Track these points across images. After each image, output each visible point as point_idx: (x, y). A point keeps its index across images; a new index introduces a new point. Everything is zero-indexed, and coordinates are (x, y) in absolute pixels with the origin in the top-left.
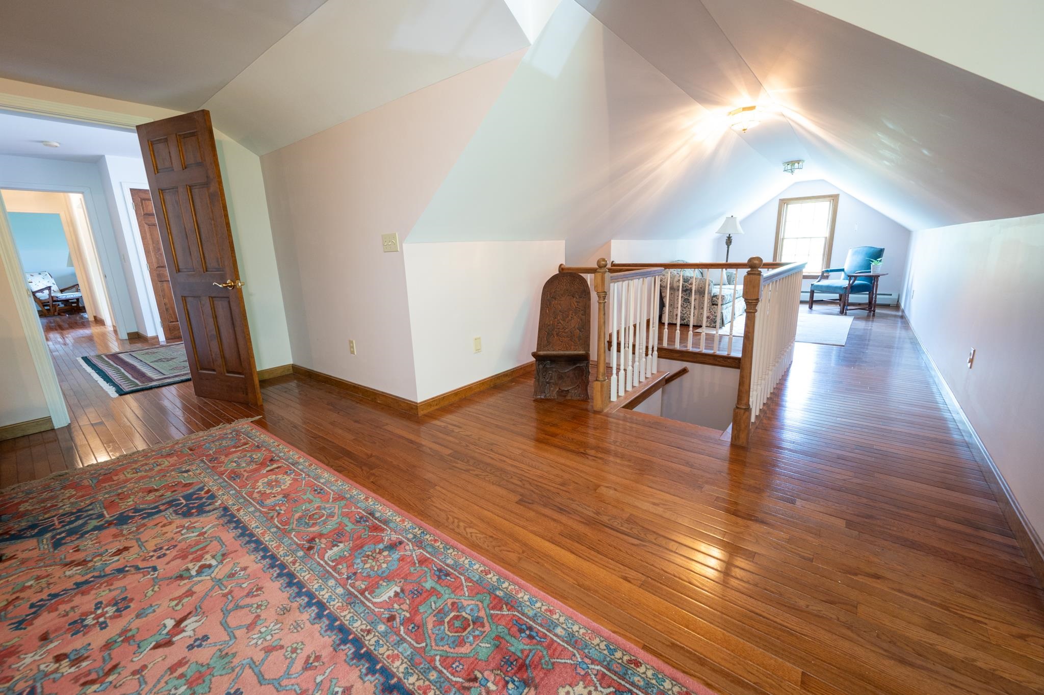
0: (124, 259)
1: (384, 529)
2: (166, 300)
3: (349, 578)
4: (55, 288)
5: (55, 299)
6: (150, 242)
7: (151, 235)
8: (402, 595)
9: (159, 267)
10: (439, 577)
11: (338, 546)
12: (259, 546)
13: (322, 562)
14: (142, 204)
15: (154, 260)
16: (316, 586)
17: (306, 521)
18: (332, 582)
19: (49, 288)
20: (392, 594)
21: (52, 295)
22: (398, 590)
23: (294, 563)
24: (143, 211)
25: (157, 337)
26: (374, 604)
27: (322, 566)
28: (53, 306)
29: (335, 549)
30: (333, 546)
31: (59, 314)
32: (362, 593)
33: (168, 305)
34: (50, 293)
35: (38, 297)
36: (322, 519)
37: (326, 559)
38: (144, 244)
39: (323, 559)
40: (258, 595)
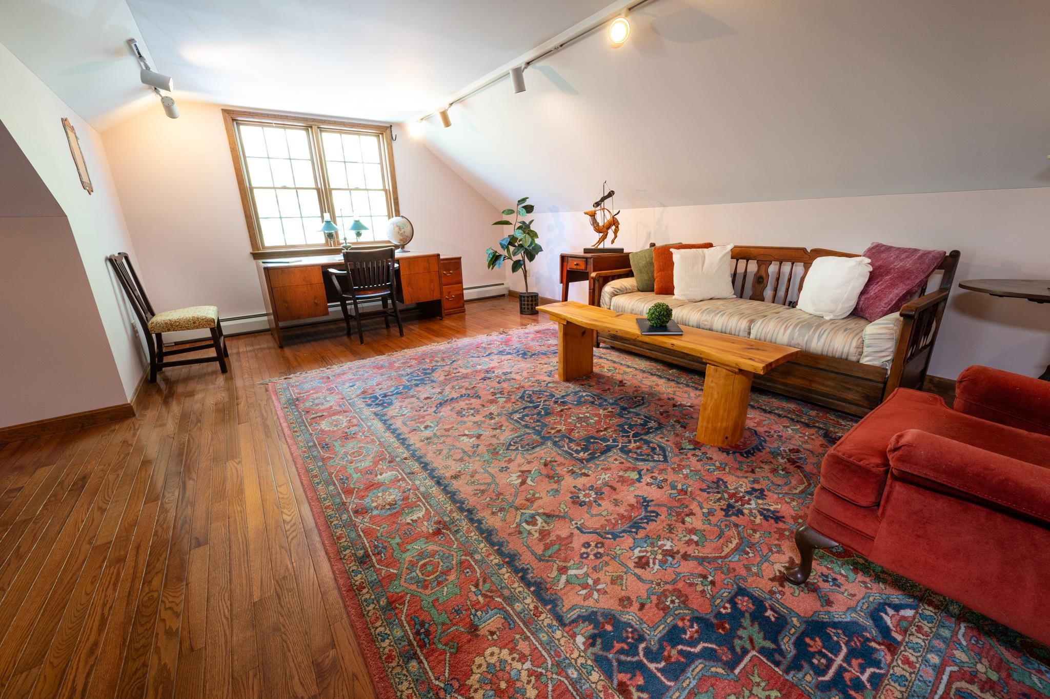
1: (362, 531)
3: (410, 489)
8: (378, 472)
10: (347, 479)
11: (412, 520)
12: (488, 535)
13: (428, 507)
16: (434, 489)
17: (442, 564)
18: (422, 489)
20: (384, 475)
22: (379, 477)
23: (451, 511)
26: (398, 471)
27: (430, 505)
29: (415, 518)
30: (416, 521)
32: (403, 479)
36: (423, 562)
37: (424, 509)
39: (427, 509)
40: (477, 490)
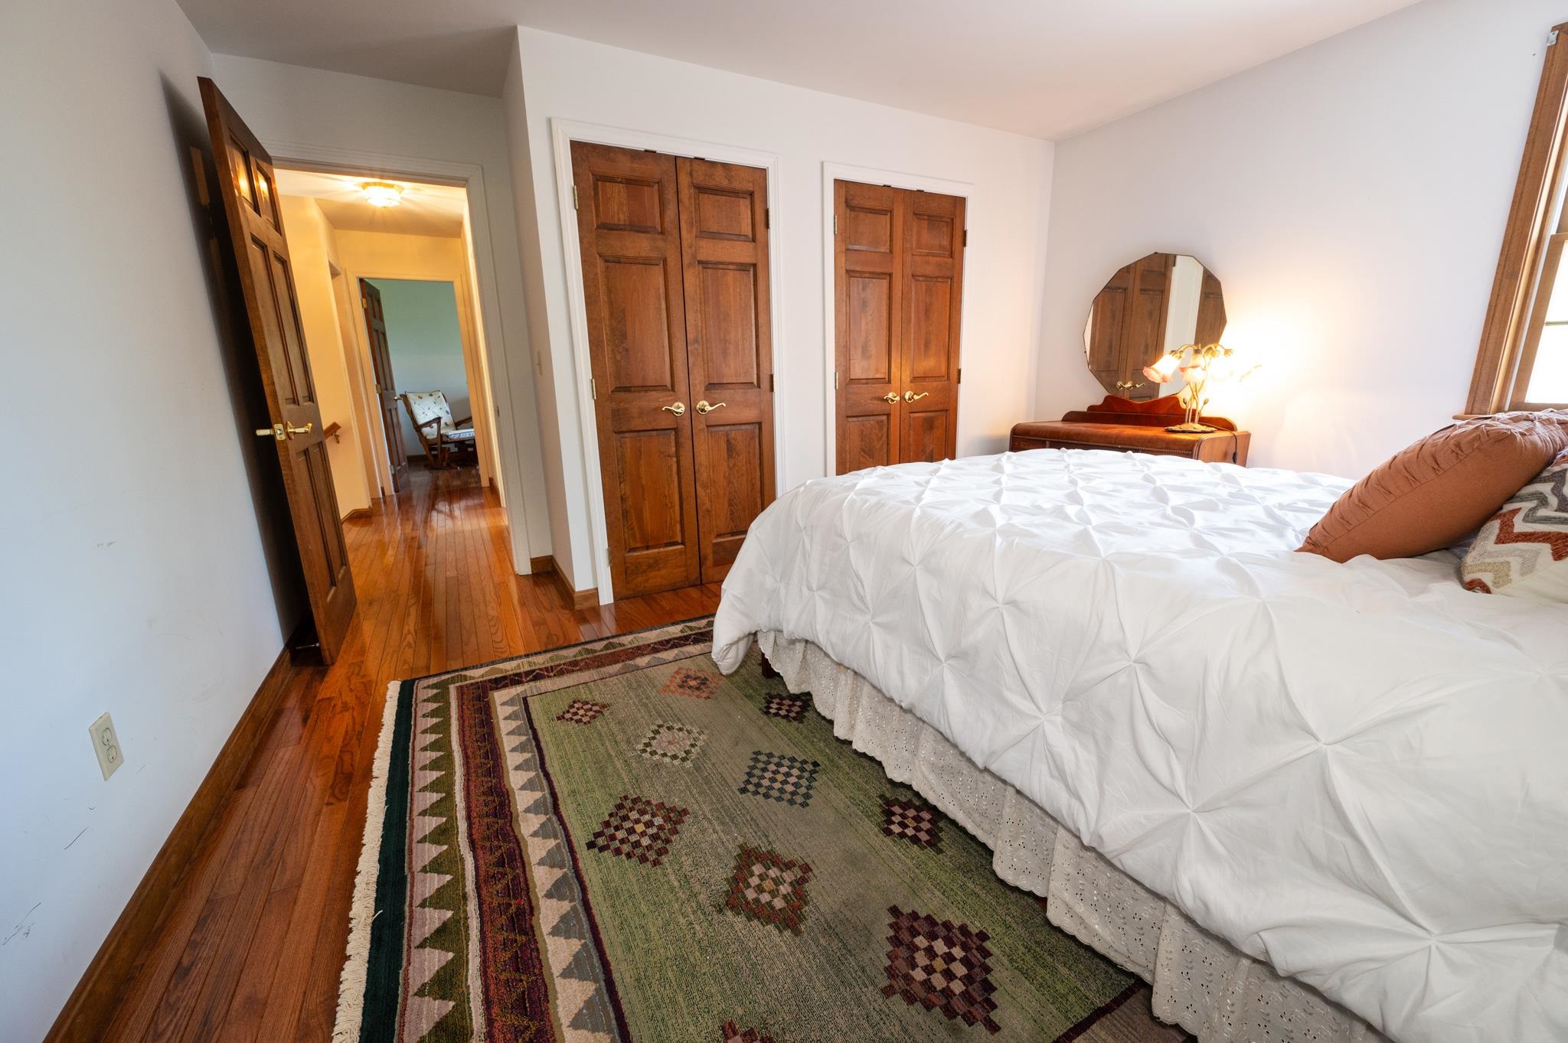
0: (539, 364)
2: (626, 489)
4: (446, 418)
5: (445, 439)
6: (605, 313)
7: (609, 291)
9: (618, 389)
14: (596, 194)
15: (609, 368)
19: (438, 420)
21: (442, 432)
24: (597, 215)
25: (594, 594)
28: (443, 450)
31: (448, 465)
33: (630, 502)
34: (439, 429)
35: (425, 434)
38: (590, 320)
